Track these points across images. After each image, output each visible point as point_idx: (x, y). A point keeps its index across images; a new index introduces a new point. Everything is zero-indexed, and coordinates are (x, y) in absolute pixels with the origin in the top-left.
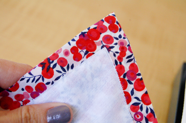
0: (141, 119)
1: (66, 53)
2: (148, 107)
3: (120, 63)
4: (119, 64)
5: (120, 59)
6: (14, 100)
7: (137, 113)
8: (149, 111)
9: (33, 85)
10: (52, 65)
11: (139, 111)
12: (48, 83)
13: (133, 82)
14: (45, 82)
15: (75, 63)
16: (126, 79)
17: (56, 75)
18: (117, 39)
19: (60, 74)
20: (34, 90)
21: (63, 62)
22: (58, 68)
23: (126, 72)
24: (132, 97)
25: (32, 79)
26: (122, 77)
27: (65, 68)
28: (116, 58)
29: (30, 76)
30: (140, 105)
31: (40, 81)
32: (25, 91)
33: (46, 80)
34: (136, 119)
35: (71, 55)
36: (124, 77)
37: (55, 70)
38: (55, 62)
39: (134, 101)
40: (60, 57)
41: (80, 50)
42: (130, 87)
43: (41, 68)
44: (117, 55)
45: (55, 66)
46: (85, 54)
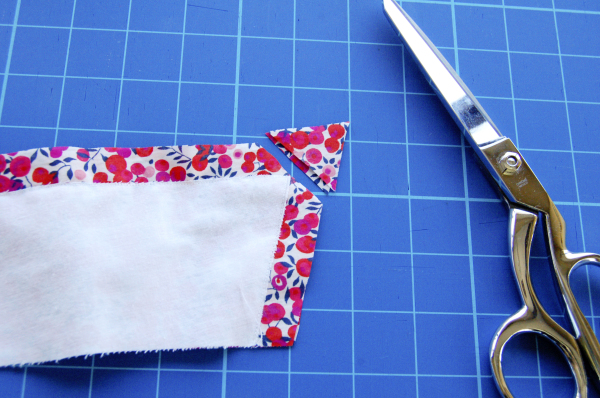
0: (281, 288)
1: (238, 155)
2: (301, 278)
3: (297, 204)
4: (294, 204)
5: (300, 199)
6: (129, 168)
7: (280, 277)
8: (298, 285)
9: (173, 164)
10: (210, 157)
11: (285, 275)
12: (191, 175)
13: (299, 236)
14: (188, 172)
15: (240, 171)
16: (292, 227)
17: (207, 171)
18: (326, 161)
19: (211, 174)
20: (168, 172)
21: (225, 162)
22: (215, 165)
23: (296, 219)
24: (286, 253)
25: (177, 155)
26: (287, 222)
27: (224, 170)
28: (295, 196)
29: (178, 150)
30: (290, 269)
31: (184, 166)
32: (153, 165)
33: (192, 170)
34: (273, 283)
35: (242, 160)
36: (291, 224)
37: (209, 165)
38: (217, 156)
39: (285, 259)
40: (226, 153)
41: (256, 160)
42: (290, 240)
43: (196, 151)
44: (299, 193)
45: (213, 160)
46: (260, 169)
